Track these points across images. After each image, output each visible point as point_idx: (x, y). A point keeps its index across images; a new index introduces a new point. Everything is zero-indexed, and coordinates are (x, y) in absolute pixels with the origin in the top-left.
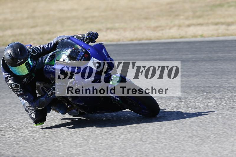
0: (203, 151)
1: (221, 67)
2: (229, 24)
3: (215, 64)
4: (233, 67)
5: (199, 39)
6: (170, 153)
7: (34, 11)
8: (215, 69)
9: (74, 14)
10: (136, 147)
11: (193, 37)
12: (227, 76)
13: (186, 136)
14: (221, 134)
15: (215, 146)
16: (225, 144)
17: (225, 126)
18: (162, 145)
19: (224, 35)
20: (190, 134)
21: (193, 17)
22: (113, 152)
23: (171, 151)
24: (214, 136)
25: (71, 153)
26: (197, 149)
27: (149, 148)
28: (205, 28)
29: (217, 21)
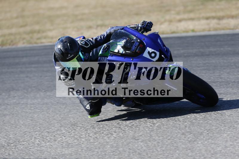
0: (197, 148)
1: (214, 61)
2: (220, 18)
3: (207, 59)
4: (225, 61)
5: (191, 34)
6: (163, 150)
7: (23, 10)
8: (207, 64)
9: (64, 11)
10: (128, 145)
11: (184, 32)
12: (220, 70)
13: (179, 132)
14: (214, 129)
15: (208, 142)
16: (218, 140)
17: (218, 122)
18: (155, 143)
19: (216, 29)
20: (183, 131)
21: (185, 12)
22: (106, 151)
23: (163, 149)
24: (207, 133)
25: (63, 153)
26: (190, 146)
27: (142, 146)
28: (196, 23)
29: (208, 15)
